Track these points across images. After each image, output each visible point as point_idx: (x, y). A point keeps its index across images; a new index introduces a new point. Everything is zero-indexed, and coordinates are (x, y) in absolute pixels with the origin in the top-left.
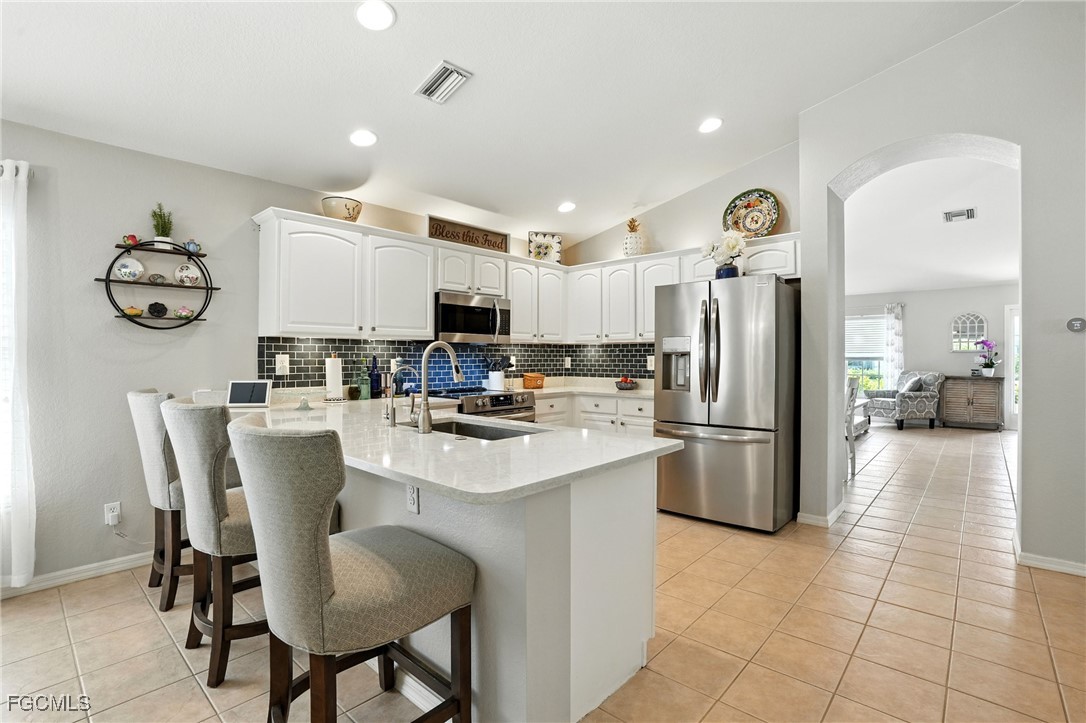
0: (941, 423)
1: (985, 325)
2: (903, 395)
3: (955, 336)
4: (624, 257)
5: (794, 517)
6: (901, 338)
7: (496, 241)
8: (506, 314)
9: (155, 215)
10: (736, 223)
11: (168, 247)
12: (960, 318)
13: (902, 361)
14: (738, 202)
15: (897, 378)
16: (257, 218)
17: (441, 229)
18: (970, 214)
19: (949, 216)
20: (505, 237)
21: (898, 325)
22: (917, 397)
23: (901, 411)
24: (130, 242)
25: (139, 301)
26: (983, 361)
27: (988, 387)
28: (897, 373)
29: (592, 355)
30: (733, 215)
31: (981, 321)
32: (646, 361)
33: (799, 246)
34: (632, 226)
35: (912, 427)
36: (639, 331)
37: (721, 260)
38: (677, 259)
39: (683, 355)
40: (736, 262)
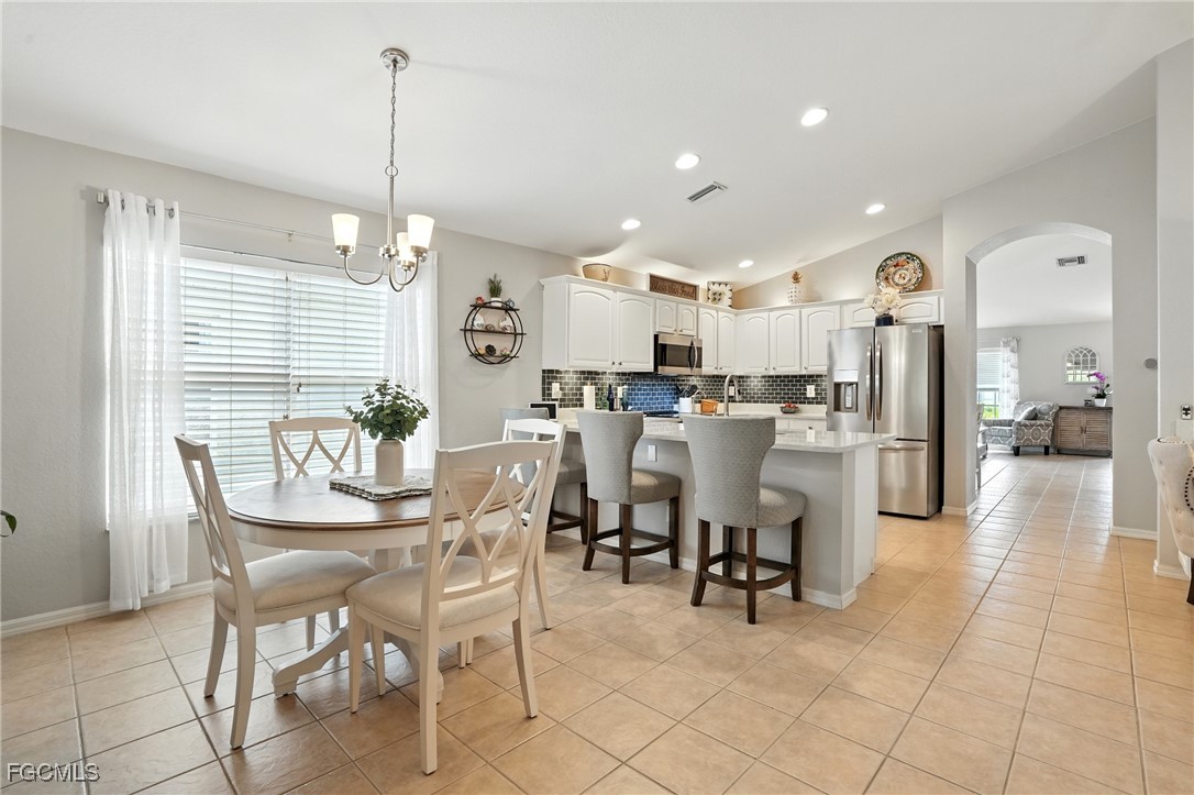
0: (1055, 449)
1: (1097, 358)
2: (1019, 423)
3: (1069, 368)
4: (789, 304)
5: (939, 510)
6: (1017, 370)
7: (690, 291)
8: (700, 349)
9: (491, 282)
10: (887, 278)
11: (500, 305)
12: (1073, 352)
13: (1018, 392)
14: (888, 262)
15: (1012, 407)
16: (542, 281)
17: (657, 284)
18: (1081, 260)
19: (1062, 262)
20: (695, 288)
21: (1014, 358)
22: (1032, 426)
23: (1017, 439)
24: (479, 302)
25: (482, 343)
26: (1095, 391)
27: (1101, 417)
28: (1013, 404)
29: (755, 385)
30: (883, 272)
31: (1094, 355)
32: (805, 390)
33: (942, 300)
34: (796, 278)
35: (1027, 454)
36: (804, 365)
37: (881, 311)
38: (838, 307)
39: (851, 384)
40: (891, 313)
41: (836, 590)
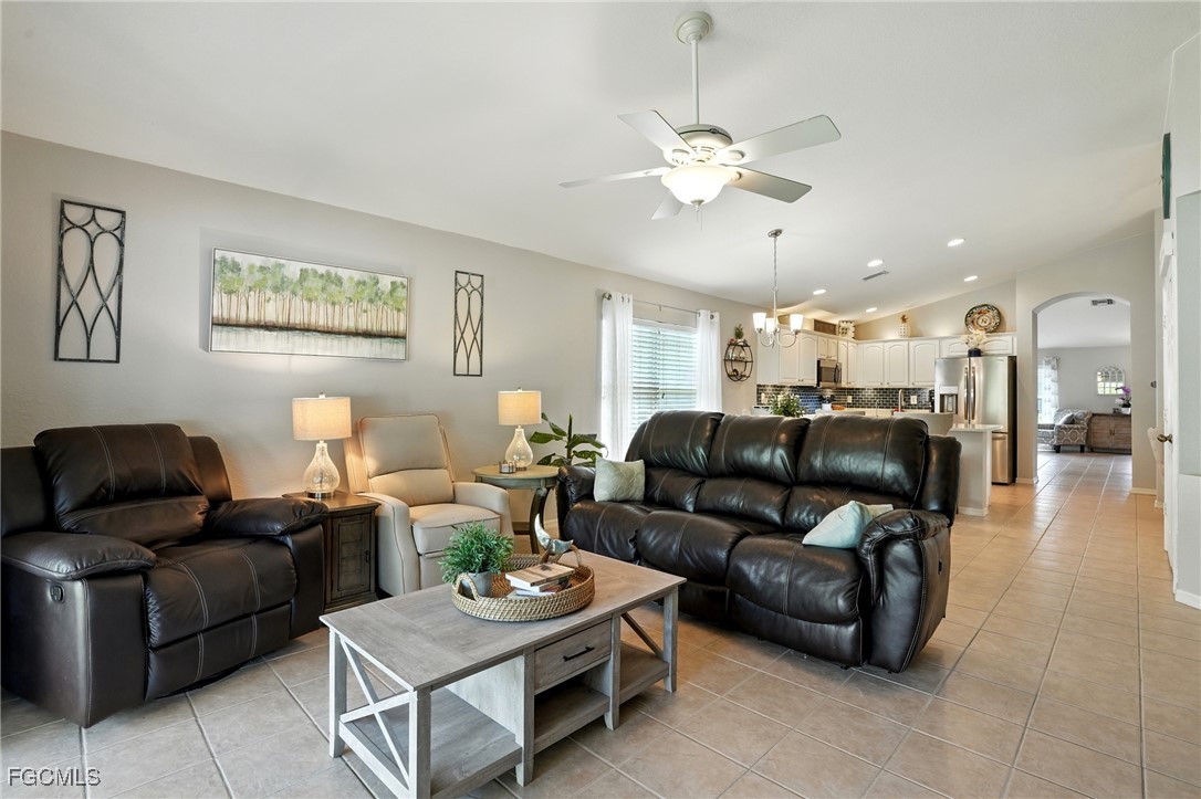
0: (1089, 448)
1: (1123, 375)
2: (1060, 427)
3: (1100, 384)
4: (898, 338)
5: (1015, 480)
6: (1056, 384)
7: (832, 329)
8: (840, 370)
9: (737, 329)
10: (973, 322)
11: (741, 344)
12: (1103, 370)
13: (1058, 401)
14: (974, 310)
15: (1053, 415)
17: (817, 325)
18: (1110, 302)
19: (1095, 303)
20: (834, 326)
21: (1054, 374)
22: (1070, 429)
23: (1058, 439)
24: (732, 342)
25: (732, 368)
26: (1121, 402)
27: (1124, 422)
28: (1054, 411)
30: (971, 318)
31: (1120, 372)
32: (910, 399)
33: (1015, 340)
34: (904, 320)
35: (1066, 452)
36: (911, 381)
37: (972, 346)
38: (937, 341)
39: (952, 395)
40: (980, 347)
41: (979, 505)
